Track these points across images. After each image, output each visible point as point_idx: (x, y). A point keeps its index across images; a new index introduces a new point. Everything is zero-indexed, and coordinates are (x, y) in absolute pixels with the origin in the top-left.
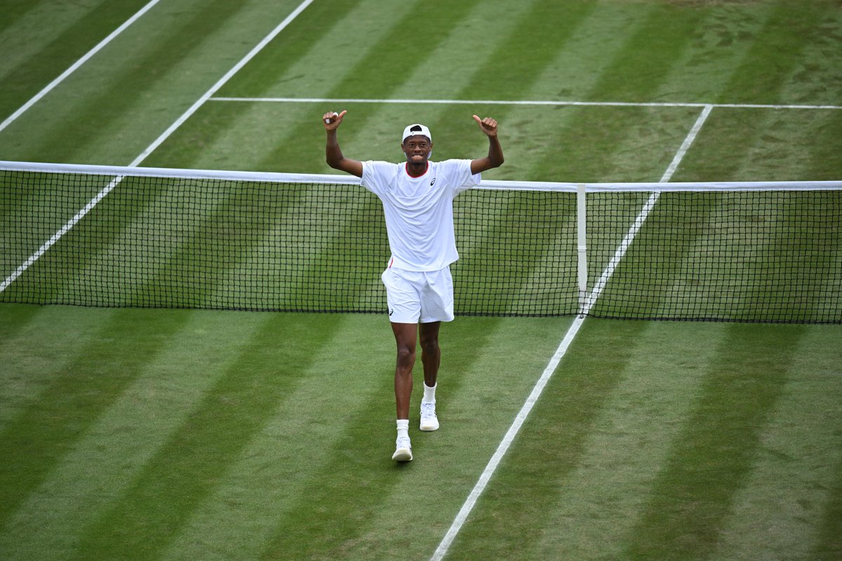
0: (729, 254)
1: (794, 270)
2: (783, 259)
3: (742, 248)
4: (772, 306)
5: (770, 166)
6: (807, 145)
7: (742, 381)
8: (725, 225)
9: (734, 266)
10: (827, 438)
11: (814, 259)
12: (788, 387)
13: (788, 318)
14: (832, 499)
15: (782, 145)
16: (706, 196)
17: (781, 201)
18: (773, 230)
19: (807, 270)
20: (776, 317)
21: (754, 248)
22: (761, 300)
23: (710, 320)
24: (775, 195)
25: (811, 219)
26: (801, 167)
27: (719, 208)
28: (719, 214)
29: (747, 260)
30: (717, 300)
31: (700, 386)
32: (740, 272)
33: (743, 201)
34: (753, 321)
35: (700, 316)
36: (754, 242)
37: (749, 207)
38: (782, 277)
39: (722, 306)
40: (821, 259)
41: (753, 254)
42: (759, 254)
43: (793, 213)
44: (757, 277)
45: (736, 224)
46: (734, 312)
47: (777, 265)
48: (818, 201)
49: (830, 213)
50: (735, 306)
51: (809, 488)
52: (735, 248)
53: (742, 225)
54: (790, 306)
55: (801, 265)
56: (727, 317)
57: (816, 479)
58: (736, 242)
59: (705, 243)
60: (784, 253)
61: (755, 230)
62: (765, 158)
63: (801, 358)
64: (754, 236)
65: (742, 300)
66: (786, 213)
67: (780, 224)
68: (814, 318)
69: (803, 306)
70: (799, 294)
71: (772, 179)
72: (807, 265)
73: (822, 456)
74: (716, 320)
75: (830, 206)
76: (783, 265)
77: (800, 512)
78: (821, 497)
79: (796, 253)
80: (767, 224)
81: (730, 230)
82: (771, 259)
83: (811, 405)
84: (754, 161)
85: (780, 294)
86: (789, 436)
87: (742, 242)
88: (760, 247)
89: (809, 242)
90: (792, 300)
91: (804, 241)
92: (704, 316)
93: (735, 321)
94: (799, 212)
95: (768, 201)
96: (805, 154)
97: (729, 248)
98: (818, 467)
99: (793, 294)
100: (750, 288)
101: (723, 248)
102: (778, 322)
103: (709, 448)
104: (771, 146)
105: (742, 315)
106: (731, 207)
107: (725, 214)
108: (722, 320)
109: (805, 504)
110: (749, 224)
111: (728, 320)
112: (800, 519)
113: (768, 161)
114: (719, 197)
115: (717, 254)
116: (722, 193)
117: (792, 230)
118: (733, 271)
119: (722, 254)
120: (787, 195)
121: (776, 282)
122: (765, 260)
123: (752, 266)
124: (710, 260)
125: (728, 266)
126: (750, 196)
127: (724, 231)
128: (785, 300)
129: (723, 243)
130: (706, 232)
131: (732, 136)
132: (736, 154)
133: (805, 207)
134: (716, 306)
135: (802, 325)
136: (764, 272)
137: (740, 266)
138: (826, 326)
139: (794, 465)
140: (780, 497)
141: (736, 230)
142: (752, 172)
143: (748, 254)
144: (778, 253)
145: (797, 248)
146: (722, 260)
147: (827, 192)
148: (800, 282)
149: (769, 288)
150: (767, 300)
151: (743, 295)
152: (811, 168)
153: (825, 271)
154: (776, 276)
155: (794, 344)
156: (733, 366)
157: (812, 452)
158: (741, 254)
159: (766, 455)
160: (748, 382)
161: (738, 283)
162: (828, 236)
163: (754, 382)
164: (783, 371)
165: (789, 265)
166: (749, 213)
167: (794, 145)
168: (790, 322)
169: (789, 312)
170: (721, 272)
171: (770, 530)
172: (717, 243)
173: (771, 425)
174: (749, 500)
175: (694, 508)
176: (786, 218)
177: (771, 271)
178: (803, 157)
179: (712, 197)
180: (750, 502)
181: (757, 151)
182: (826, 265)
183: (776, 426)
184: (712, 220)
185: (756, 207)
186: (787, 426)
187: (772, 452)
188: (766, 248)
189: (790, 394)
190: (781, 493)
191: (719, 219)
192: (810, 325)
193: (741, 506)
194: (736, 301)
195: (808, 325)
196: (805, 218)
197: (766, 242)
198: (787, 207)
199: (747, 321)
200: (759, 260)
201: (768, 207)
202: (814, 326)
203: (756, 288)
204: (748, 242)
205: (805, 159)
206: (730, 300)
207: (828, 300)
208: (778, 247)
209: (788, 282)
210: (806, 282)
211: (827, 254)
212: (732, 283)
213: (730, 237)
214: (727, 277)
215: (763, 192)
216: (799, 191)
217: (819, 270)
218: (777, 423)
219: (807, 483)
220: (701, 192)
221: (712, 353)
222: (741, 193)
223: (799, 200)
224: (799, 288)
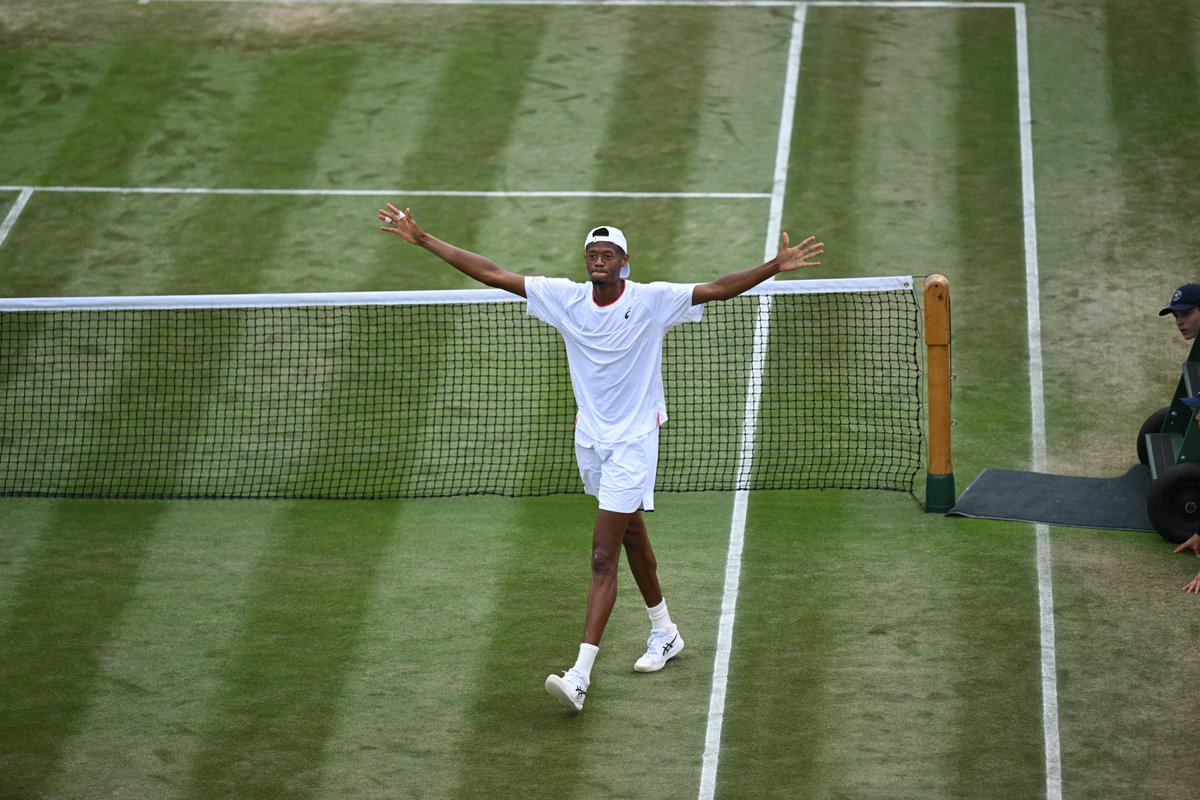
0: (55, 400)
1: (149, 423)
2: (133, 406)
3: (74, 392)
4: (118, 474)
5: (116, 275)
6: (168, 245)
7: (75, 582)
8: (49, 359)
9: (63, 417)
10: (196, 663)
11: (177, 407)
12: (140, 590)
13: (141, 490)
14: (204, 748)
15: (132, 244)
16: (23, 319)
17: (129, 324)
18: (118, 366)
19: (167, 422)
20: (123, 490)
21: (92, 391)
22: (101, 465)
23: (29, 494)
24: (120, 316)
25: (172, 349)
26: (159, 275)
27: (41, 335)
28: (41, 343)
29: (81, 408)
30: (39, 467)
31: (15, 590)
32: (71, 425)
33: (76, 325)
34: (91, 496)
35: (15, 490)
36: (92, 383)
37: (84, 333)
38: (132, 432)
39: (47, 475)
40: (187, 406)
41: (90, 400)
42: (99, 400)
43: (146, 341)
44: (97, 433)
45: (66, 358)
46: (63, 483)
47: (124, 416)
48: (181, 324)
49: (199, 341)
50: (65, 475)
51: (171, 733)
52: (64, 392)
53: (74, 358)
54: (144, 474)
55: (159, 414)
56: (53, 490)
57: (181, 721)
58: (66, 383)
59: (21, 385)
60: (135, 399)
61: (92, 366)
62: (108, 263)
63: (158, 548)
64: (92, 374)
65: (75, 466)
66: (137, 341)
67: (127, 357)
68: (178, 490)
69: (163, 473)
70: (156, 457)
71: (118, 293)
72: (168, 415)
73: (189, 687)
74: (38, 494)
75: (199, 332)
76: (133, 415)
77: (158, 768)
78: (188, 744)
79: (151, 398)
80: (110, 357)
81: (58, 366)
82: (116, 408)
83: (174, 615)
84: (92, 267)
85: (129, 457)
86: (141, 659)
87: (75, 383)
88: (100, 391)
89: (170, 382)
90: (146, 466)
91: (162, 382)
92: (20, 490)
93: (64, 495)
94: (155, 340)
95: (111, 325)
96: (165, 257)
97: (56, 392)
98: (183, 703)
99: (147, 457)
100: (86, 449)
101: (47, 392)
102: (126, 497)
103: (28, 677)
104: (117, 247)
105: (75, 487)
106: (58, 333)
107: (50, 343)
108: (47, 495)
109: (165, 756)
110: (83, 358)
111: (55, 495)
112: (158, 777)
113: (113, 268)
114: (41, 319)
115: (38, 400)
116: (45, 313)
117: (145, 365)
118: (62, 425)
119: (46, 400)
120: (138, 316)
121: (123, 440)
122: (107, 408)
123: (90, 417)
124: (28, 409)
125: (54, 417)
126: (85, 317)
127: (48, 368)
128: (137, 466)
129: (48, 384)
130: (22, 369)
131: (61, 233)
132: (67, 257)
133: (163, 332)
134: (38, 475)
135: (160, 501)
136: (106, 425)
137: (72, 417)
138: (194, 502)
139: (149, 700)
140: (129, 746)
141: (66, 366)
142: (88, 283)
143: (82, 400)
144: (125, 398)
145: (152, 390)
146: (46, 409)
147: (194, 311)
148: (157, 439)
149: (113, 449)
150: (110, 466)
151: (76, 458)
152: (173, 277)
153: (193, 423)
154: (124, 431)
155: (149, 528)
156: (61, 560)
157: (175, 681)
158: (73, 400)
159: (109, 686)
160: (83, 582)
161: (69, 442)
162: (197, 374)
163: (92, 582)
164: (133, 567)
165: (141, 415)
166: (84, 342)
167: (149, 245)
168: (143, 497)
169: (143, 482)
170: (45, 426)
171: (115, 793)
172: (39, 384)
173: (118, 644)
174: (85, 751)
175: (6, 764)
176: (137, 349)
177: (115, 424)
178: (162, 261)
179: (31, 319)
180: (88, 754)
181: (96, 253)
182: (195, 414)
183: (124, 645)
184: (32, 352)
185: (93, 333)
186: (138, 644)
187: (118, 682)
188: (108, 391)
189: (143, 599)
190: (131, 740)
191: (41, 351)
192: (172, 501)
193: (73, 759)
194: (66, 466)
195: (169, 502)
196: (163, 348)
197: (109, 382)
198: (137, 333)
199: (82, 496)
200: (99, 408)
201: (111, 332)
202: (177, 502)
203: (95, 449)
204: (83, 383)
205: (165, 265)
206: (57, 466)
207: (198, 465)
208: (125, 390)
209: (140, 440)
210: (166, 439)
211: (196, 399)
212: (61, 442)
213: (57, 376)
214: (53, 433)
215: (103, 312)
216: (155, 310)
217: (185, 423)
218: (125, 640)
219: (168, 725)
220: (14, 313)
221: (32, 543)
222: (72, 313)
223: (155, 323)
224: (157, 448)
